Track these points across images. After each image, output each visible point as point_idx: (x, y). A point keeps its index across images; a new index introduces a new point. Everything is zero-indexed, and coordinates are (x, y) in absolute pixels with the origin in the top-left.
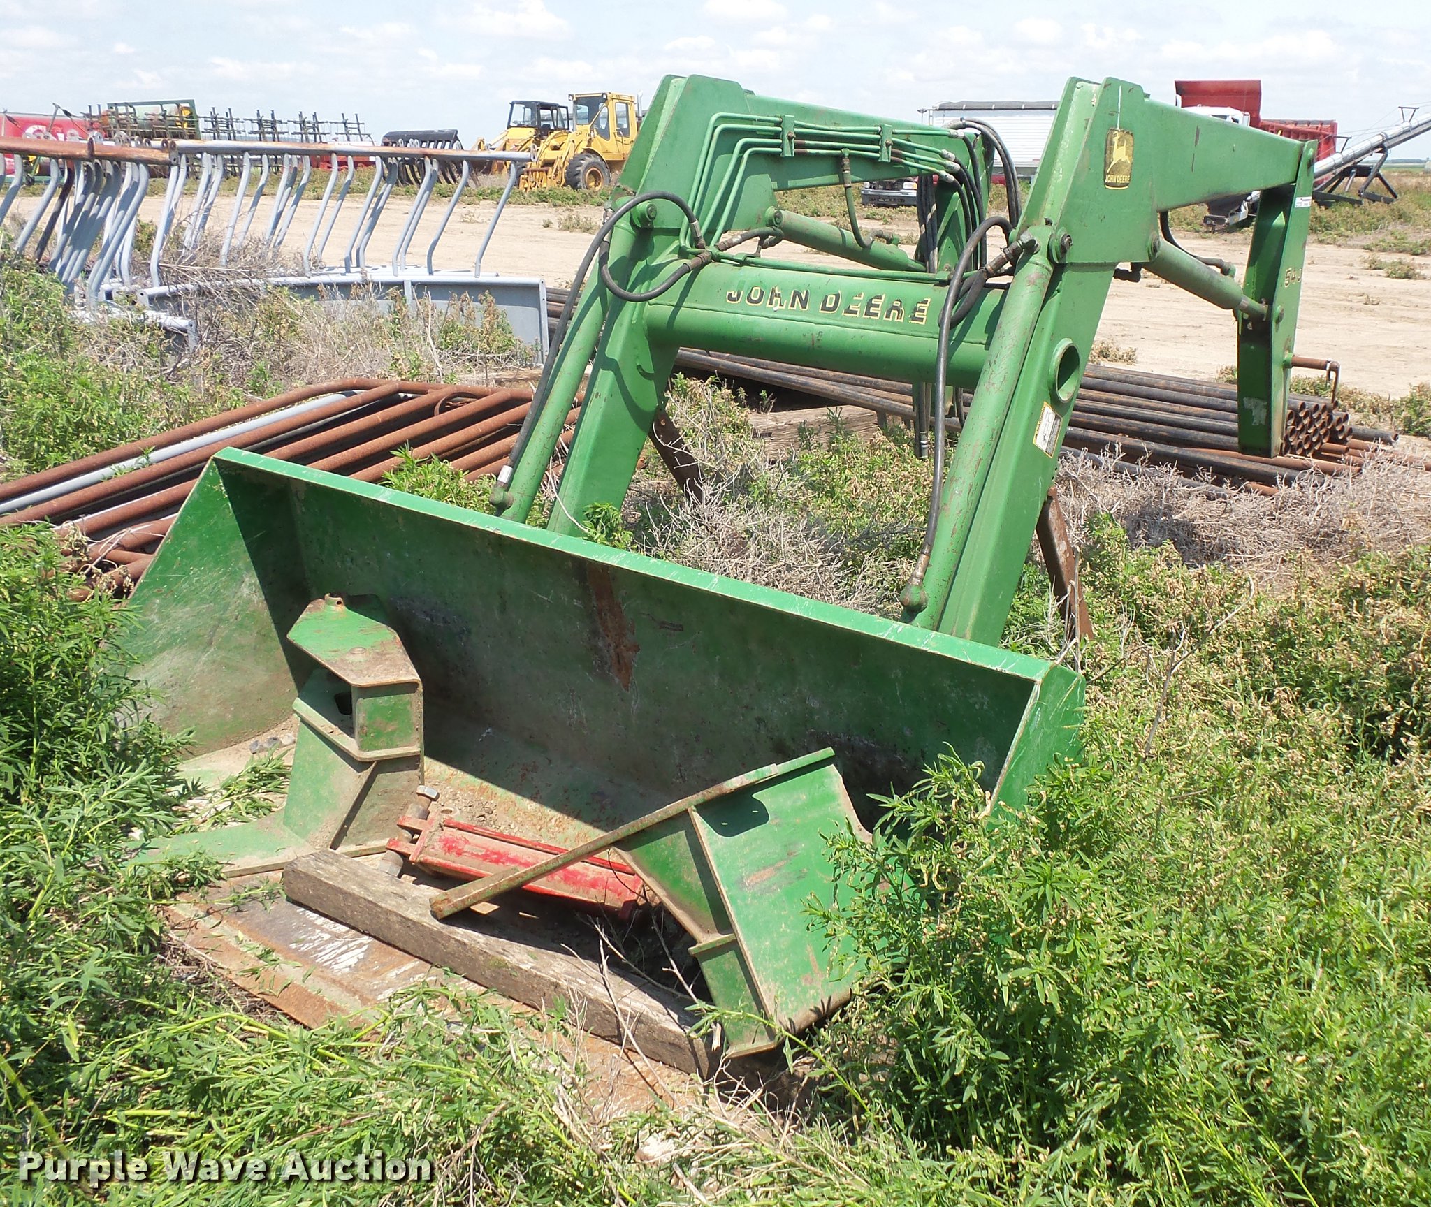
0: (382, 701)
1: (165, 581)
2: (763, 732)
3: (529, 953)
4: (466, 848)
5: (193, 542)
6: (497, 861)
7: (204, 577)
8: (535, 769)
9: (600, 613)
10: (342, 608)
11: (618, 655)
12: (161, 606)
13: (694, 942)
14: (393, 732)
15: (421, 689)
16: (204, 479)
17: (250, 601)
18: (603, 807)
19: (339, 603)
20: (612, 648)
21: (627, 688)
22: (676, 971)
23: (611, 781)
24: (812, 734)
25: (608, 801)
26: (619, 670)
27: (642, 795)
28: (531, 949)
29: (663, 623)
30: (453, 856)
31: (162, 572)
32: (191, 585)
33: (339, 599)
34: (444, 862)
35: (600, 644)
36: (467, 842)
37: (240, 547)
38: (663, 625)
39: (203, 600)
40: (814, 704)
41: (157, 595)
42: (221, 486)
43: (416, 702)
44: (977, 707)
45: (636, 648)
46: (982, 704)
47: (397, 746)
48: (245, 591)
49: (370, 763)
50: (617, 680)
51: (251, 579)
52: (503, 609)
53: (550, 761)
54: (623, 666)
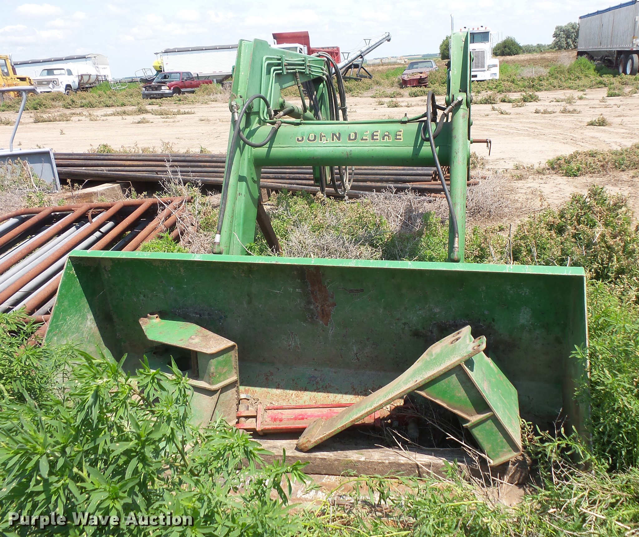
0: (221, 358)
1: (57, 327)
2: (406, 328)
3: (356, 453)
4: (284, 417)
5: (66, 303)
6: (303, 419)
7: (72, 320)
8: (272, 374)
9: (312, 293)
10: (159, 319)
11: (323, 310)
12: (57, 340)
13: (467, 421)
14: (226, 372)
15: (237, 348)
16: (66, 269)
17: (91, 328)
18: (317, 383)
19: (157, 317)
20: (319, 308)
21: (327, 325)
22: (452, 437)
23: (316, 370)
24: (434, 324)
25: (319, 379)
26: (323, 317)
27: (335, 372)
28: (355, 451)
29: (352, 290)
30: (278, 422)
31: (55, 322)
32: (68, 326)
33: (156, 315)
34: (275, 426)
35: (312, 307)
36: (282, 414)
37: (84, 301)
38: (351, 291)
39: (73, 333)
40: (437, 310)
41: (55, 335)
42: (73, 272)
43: (234, 356)
44: (523, 294)
45: (334, 305)
46: (526, 293)
47: (228, 378)
48: (89, 323)
49: (218, 390)
50: (321, 322)
51: (90, 316)
52: (250, 302)
53: (278, 370)
54: (325, 315)
